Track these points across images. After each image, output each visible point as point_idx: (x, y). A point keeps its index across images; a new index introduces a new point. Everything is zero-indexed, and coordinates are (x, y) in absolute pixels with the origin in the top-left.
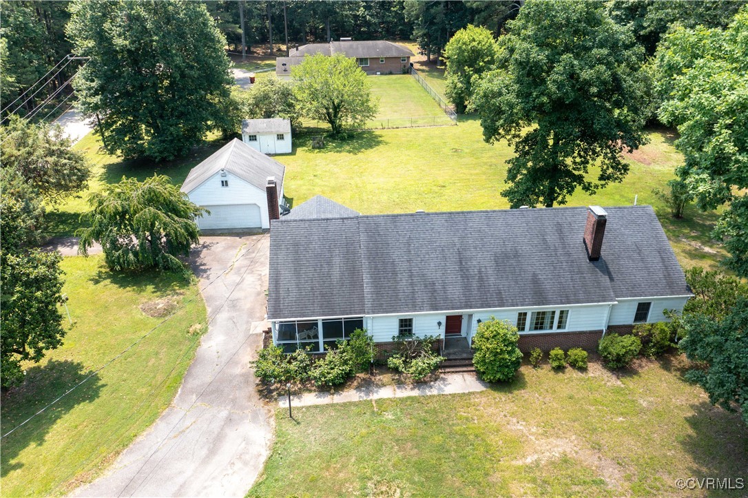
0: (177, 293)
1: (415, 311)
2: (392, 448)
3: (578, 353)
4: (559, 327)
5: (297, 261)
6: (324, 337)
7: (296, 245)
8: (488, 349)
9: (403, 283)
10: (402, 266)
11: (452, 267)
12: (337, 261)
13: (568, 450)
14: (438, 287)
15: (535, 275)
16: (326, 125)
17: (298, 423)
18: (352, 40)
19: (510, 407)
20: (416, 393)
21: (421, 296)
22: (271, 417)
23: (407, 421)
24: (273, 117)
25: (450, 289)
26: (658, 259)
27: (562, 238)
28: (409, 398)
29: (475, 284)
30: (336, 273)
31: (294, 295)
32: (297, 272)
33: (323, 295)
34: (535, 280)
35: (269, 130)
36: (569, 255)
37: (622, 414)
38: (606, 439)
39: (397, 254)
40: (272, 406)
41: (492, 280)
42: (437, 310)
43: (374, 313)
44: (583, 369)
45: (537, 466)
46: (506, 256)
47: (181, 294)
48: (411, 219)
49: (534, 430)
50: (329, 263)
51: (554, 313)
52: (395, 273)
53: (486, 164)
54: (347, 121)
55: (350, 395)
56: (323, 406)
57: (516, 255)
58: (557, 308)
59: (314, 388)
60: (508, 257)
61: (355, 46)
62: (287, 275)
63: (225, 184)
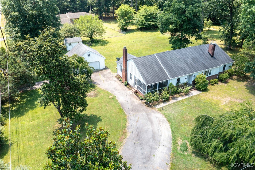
0: (94, 90)
1: (181, 75)
2: (194, 109)
3: (216, 80)
4: (209, 75)
5: (145, 68)
6: (159, 88)
7: (142, 64)
8: (202, 81)
9: (175, 69)
10: (173, 65)
11: (184, 63)
12: (155, 66)
13: (230, 100)
14: (183, 69)
15: (202, 62)
16: (88, 39)
17: (166, 110)
18: (72, 13)
19: (210, 94)
20: (187, 97)
21: (181, 72)
22: (157, 111)
23: (191, 103)
24: (74, 37)
25: (186, 68)
26: (223, 55)
27: (203, 53)
28: (187, 98)
29: (191, 67)
30: (157, 69)
31: (149, 77)
32: (147, 71)
33: (157, 76)
34: (203, 64)
35: (75, 41)
36: (207, 56)
37: (233, 90)
38: (235, 96)
39: (170, 62)
40: (154, 109)
41: (194, 65)
42: (186, 74)
43: (172, 78)
44: (218, 84)
45: (227, 104)
46: (194, 59)
47: (95, 90)
48: (167, 53)
49: (220, 98)
50: (154, 67)
51: (209, 71)
52: (172, 67)
53: (145, 44)
54: (96, 37)
55: (172, 101)
56: (168, 105)
57: (196, 58)
58: (209, 69)
59: (161, 102)
60: (195, 59)
61: (75, 14)
62: (145, 72)
63: (89, 55)
